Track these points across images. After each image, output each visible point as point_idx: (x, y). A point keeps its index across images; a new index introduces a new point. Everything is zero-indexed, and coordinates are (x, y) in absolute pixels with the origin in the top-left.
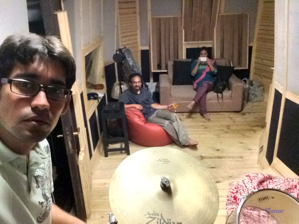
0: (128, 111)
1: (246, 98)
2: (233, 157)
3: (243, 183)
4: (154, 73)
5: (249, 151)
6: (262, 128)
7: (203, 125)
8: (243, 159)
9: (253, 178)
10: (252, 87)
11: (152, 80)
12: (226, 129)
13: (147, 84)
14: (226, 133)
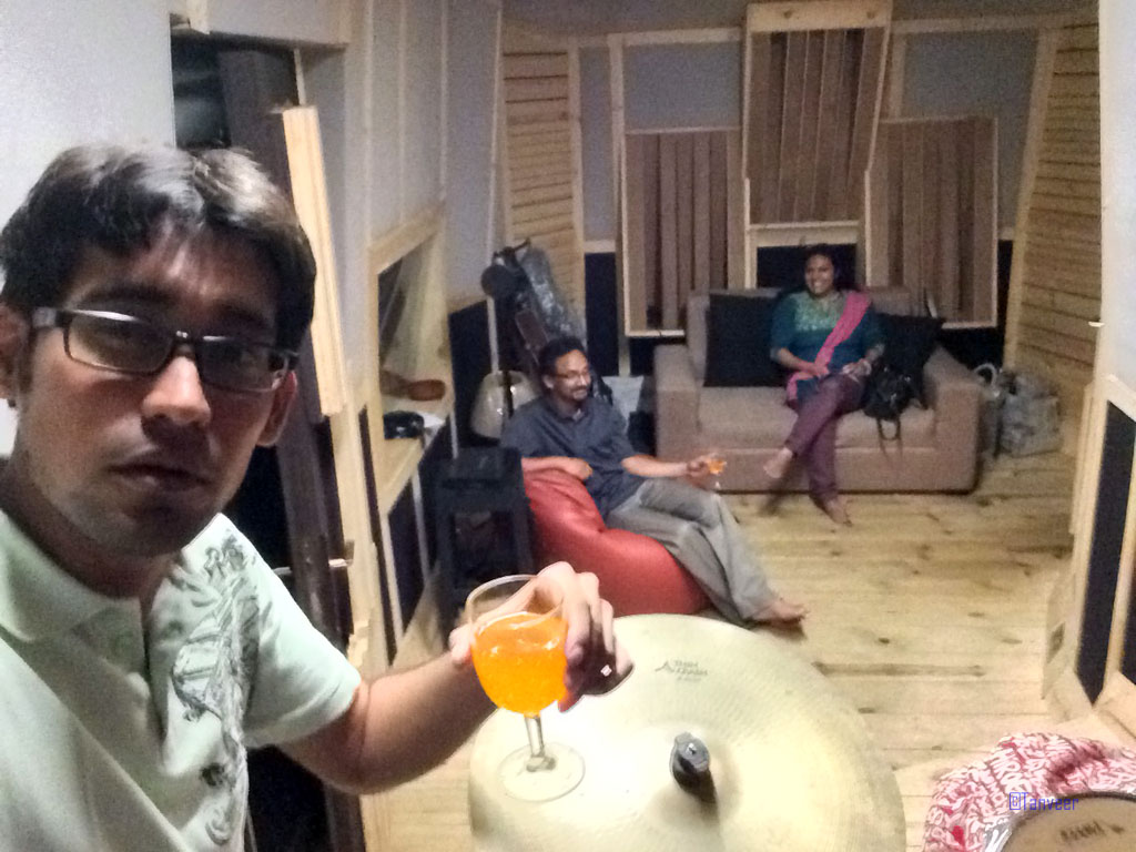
0: (537, 484)
1: (991, 439)
2: (945, 671)
3: (988, 772)
4: (633, 341)
5: (1010, 649)
6: (1059, 557)
7: (825, 544)
8: (987, 677)
9: (1030, 752)
10: (1012, 399)
11: (625, 367)
12: (913, 560)
13: (607, 381)
14: (916, 573)
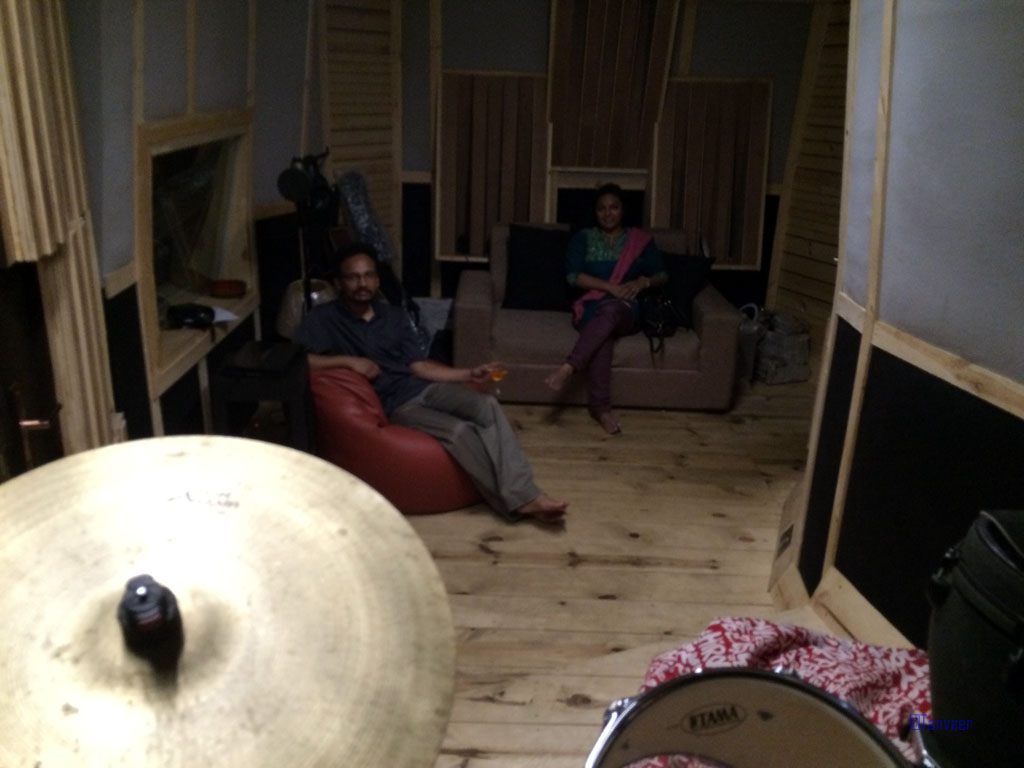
1: (748, 367)
2: (685, 564)
4: (445, 265)
5: (743, 545)
6: (796, 469)
7: (594, 450)
8: (721, 571)
10: (770, 334)
11: (436, 289)
12: (669, 467)
13: (418, 301)
14: (672, 478)
